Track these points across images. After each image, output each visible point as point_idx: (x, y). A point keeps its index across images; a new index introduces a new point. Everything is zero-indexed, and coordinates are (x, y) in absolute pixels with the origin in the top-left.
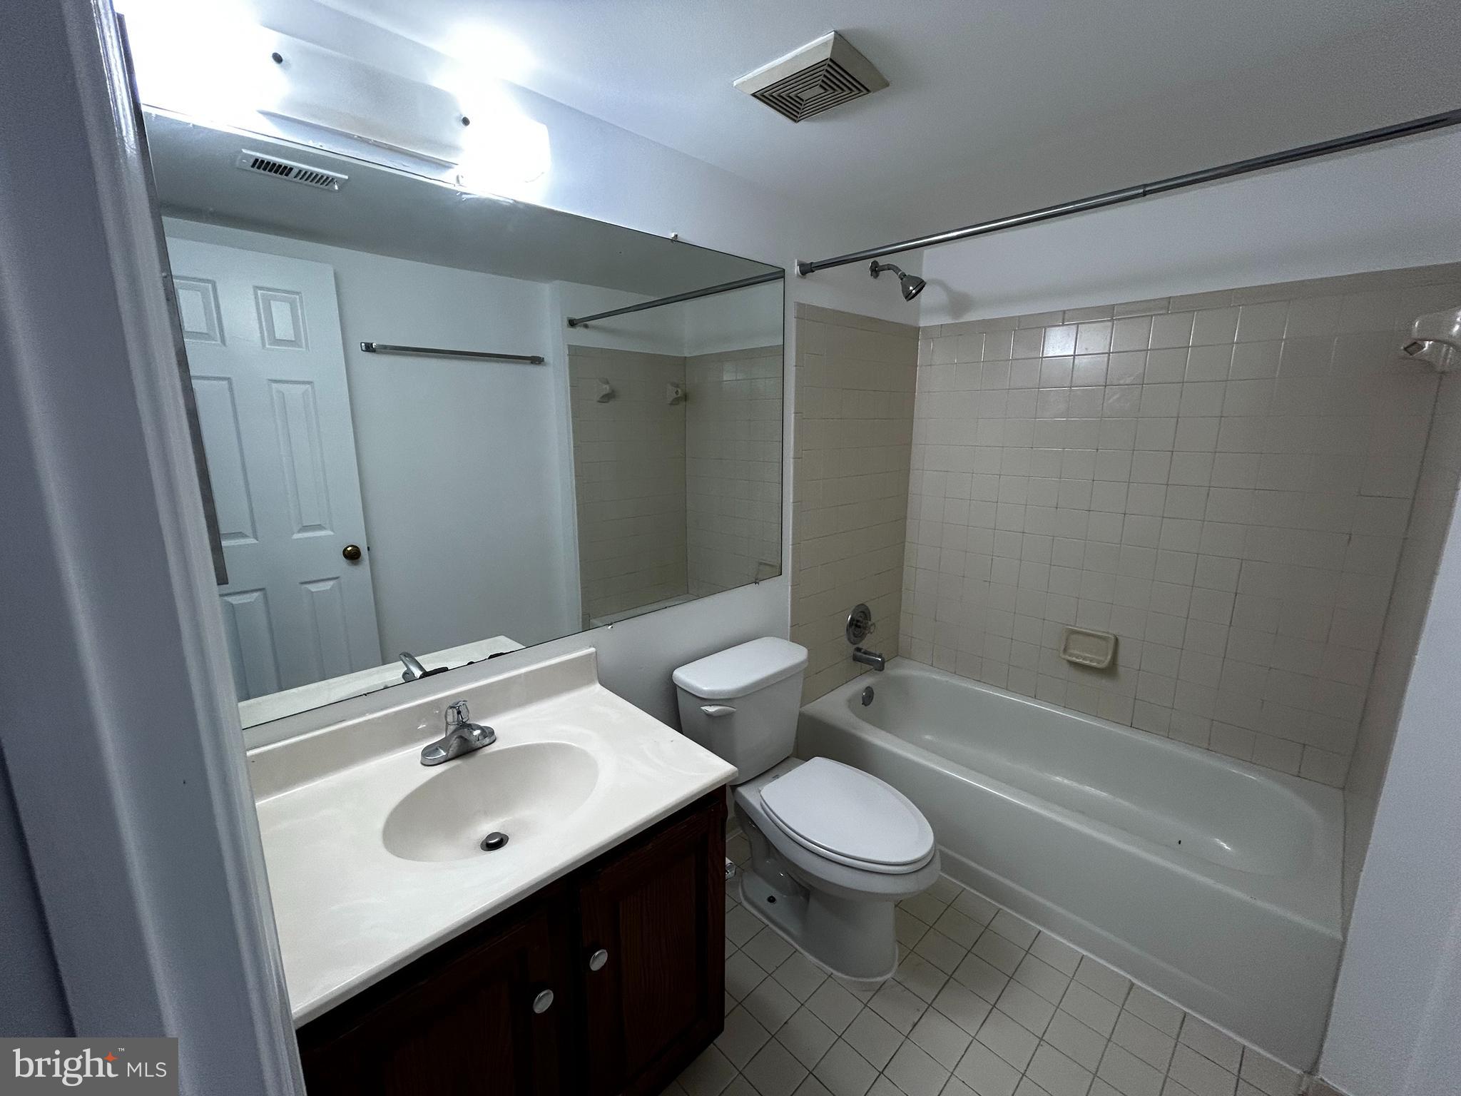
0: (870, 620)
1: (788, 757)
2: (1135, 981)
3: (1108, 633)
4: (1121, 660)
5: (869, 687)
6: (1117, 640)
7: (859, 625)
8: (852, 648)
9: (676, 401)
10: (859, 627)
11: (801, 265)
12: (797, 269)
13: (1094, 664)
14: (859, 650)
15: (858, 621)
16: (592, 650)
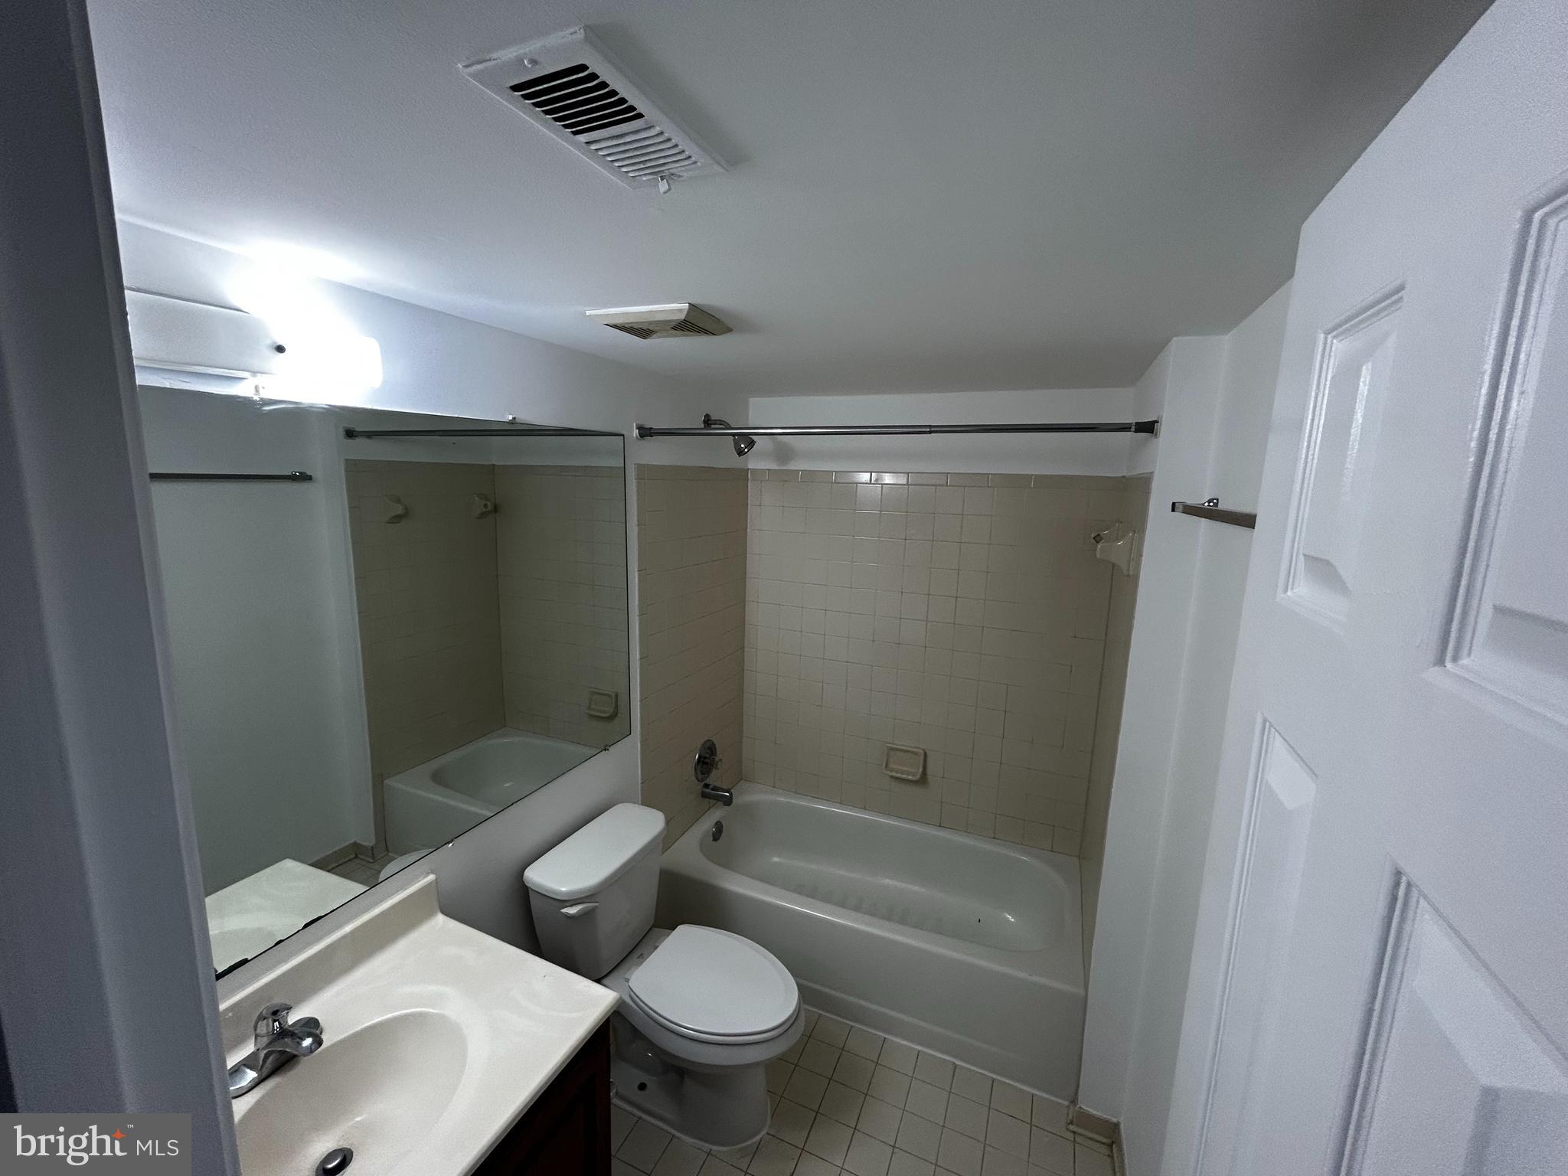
0: (716, 755)
1: (650, 929)
2: (958, 1063)
3: (919, 748)
4: (929, 772)
5: (718, 822)
6: (925, 754)
7: (707, 761)
8: (699, 787)
9: (483, 515)
10: (706, 763)
11: (640, 428)
12: (636, 432)
13: (910, 777)
14: (706, 786)
15: (705, 758)
16: (432, 877)
